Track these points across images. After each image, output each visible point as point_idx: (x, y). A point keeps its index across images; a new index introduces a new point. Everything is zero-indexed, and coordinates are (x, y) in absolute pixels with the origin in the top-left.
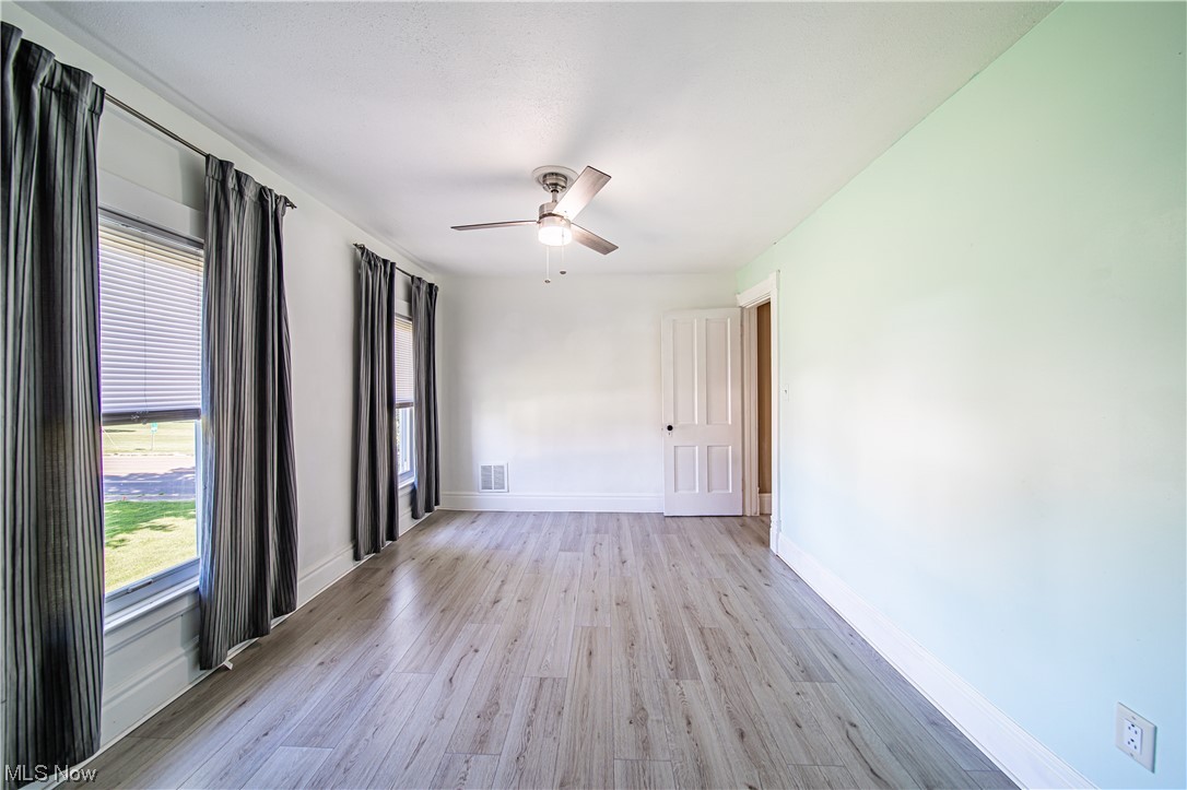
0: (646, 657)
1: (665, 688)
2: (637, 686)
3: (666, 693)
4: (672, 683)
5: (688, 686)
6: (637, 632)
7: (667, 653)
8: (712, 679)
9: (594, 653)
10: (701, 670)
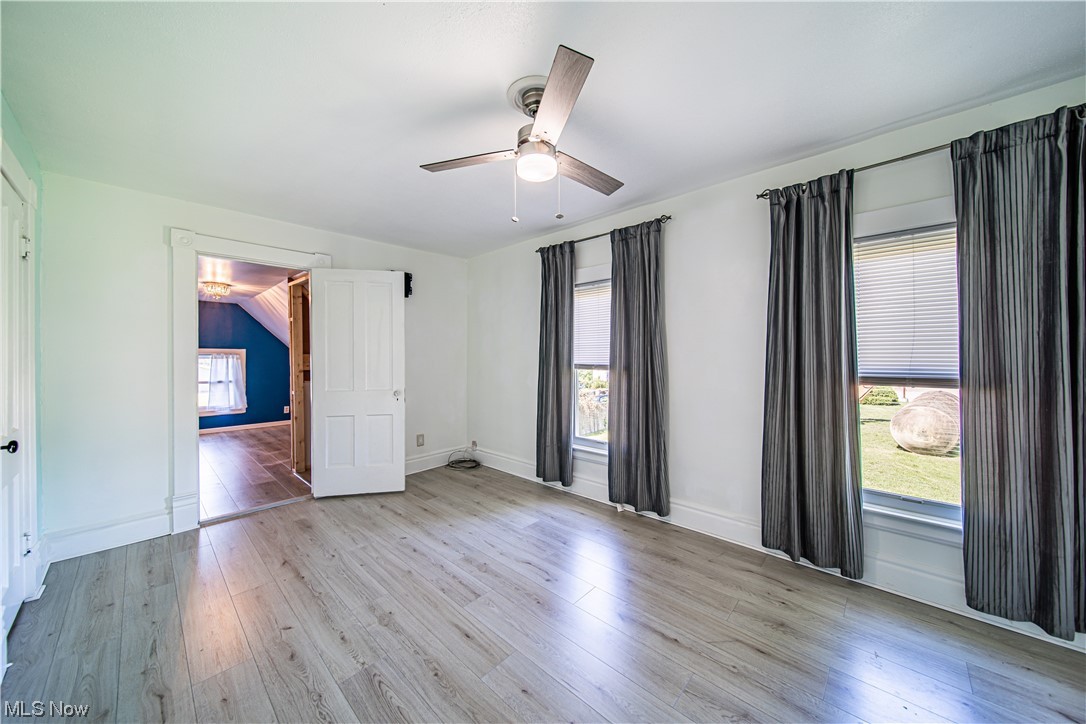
0: (411, 671)
1: (375, 652)
2: (402, 637)
3: (371, 648)
4: (369, 661)
5: (350, 668)
6: (445, 698)
7: (391, 693)
8: (324, 696)
9: (465, 638)
10: (340, 697)
